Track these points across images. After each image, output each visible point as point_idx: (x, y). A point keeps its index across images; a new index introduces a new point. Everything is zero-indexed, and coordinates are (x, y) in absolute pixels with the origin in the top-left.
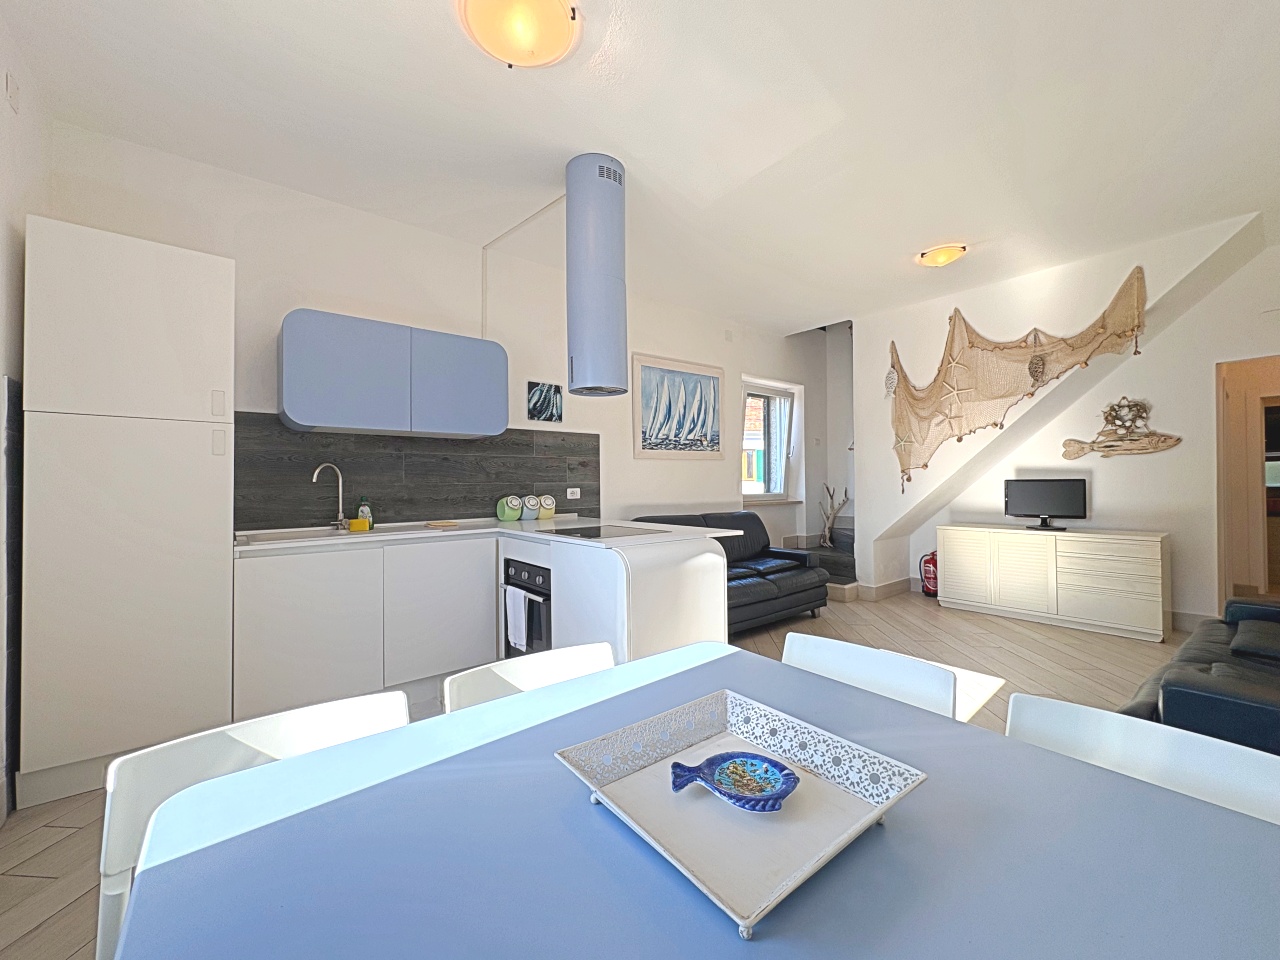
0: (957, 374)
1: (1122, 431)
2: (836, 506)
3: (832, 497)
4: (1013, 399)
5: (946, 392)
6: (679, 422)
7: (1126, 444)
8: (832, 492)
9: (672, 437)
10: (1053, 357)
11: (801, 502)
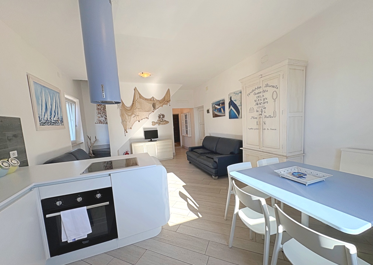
0: (137, 105)
1: (161, 120)
2: (92, 142)
3: (90, 139)
4: (150, 112)
5: (135, 109)
6: (50, 112)
7: (162, 123)
8: (90, 138)
9: (49, 119)
10: (157, 104)
11: (83, 143)
